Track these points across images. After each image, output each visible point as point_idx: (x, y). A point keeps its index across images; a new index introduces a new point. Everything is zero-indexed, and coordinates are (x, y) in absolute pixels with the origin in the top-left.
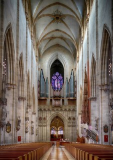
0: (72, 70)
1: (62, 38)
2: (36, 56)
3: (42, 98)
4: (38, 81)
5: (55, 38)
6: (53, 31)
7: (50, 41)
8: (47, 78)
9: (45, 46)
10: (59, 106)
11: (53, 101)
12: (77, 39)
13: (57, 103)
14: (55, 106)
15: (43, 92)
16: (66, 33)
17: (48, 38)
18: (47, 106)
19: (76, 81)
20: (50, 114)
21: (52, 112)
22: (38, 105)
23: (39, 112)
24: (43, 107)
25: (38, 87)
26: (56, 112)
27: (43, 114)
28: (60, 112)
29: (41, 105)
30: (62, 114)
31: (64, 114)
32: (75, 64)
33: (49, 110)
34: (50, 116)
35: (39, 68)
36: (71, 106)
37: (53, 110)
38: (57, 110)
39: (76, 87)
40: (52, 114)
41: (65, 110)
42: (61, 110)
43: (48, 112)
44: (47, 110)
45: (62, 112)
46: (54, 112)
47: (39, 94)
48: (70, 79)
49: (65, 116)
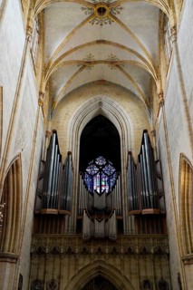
0: (145, 131)
2: (41, 94)
3: (49, 211)
4: (41, 161)
5: (96, 62)
6: (89, 44)
7: (81, 69)
8: (69, 153)
9: (69, 82)
10: (106, 239)
12: (154, 55)
15: (52, 193)
17: (78, 62)
18: (65, 238)
19: (157, 161)
20: (72, 267)
21: (81, 261)
22: (33, 236)
23: (36, 261)
24: (48, 241)
25: (40, 179)
26: (96, 259)
27: (49, 268)
28: (111, 262)
29: (44, 235)
30: (119, 268)
31: (124, 269)
32: (151, 123)
33: (70, 252)
34: (71, 276)
35: (47, 132)
36: (149, 239)
37: (85, 252)
38: (100, 252)
39: (161, 178)
40: (80, 268)
41: (130, 253)
42: (114, 253)
43: (66, 260)
44: (62, 251)
45: (118, 261)
46: (87, 262)
47: (40, 197)
48: (139, 156)
49: (131, 274)
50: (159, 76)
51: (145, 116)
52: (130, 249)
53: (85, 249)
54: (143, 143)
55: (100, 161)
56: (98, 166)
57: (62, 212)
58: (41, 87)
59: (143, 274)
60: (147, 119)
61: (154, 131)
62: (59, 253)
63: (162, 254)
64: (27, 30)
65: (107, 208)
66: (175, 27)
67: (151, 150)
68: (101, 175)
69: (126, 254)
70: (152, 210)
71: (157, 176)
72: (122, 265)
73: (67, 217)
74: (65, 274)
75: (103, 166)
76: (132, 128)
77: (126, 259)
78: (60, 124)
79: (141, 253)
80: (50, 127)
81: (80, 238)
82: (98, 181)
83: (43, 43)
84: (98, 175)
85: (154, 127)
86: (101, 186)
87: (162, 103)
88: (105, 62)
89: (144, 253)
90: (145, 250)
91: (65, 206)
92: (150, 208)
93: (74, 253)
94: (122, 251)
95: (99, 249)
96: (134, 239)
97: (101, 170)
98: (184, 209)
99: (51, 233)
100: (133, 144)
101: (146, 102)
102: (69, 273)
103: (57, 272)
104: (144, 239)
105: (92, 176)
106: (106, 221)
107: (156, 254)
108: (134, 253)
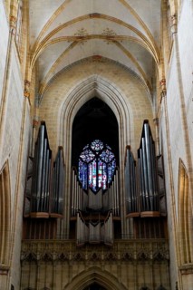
0: (146, 122)
1: (110, 38)
2: (26, 82)
3: (40, 215)
4: (29, 157)
5: (89, 37)
7: (72, 46)
8: (60, 148)
9: (58, 61)
10: (101, 245)
11: (80, 225)
13: (94, 231)
14: (88, 245)
15: (42, 195)
16: (120, 22)
17: (69, 39)
18: (58, 244)
19: (159, 157)
20: (65, 274)
21: (75, 268)
22: (22, 241)
23: (26, 268)
24: (39, 246)
25: (28, 178)
26: (91, 266)
27: (41, 276)
28: (107, 268)
29: (35, 241)
30: (116, 275)
31: (120, 276)
32: (154, 108)
33: (63, 259)
34: (65, 284)
35: (34, 121)
36: (148, 243)
37: (79, 259)
38: (95, 258)
39: (163, 176)
40: (74, 275)
41: (127, 258)
42: (111, 259)
43: (58, 267)
44: (54, 257)
45: (114, 267)
46: (82, 269)
47: (29, 199)
48: (139, 151)
49: (128, 281)
50: (161, 60)
51: (147, 100)
52: (127, 255)
53: (79, 255)
54: (143, 136)
55: (96, 146)
56: (94, 152)
57: (53, 215)
58: (26, 74)
59: (141, 281)
60: (149, 104)
61: (157, 119)
62: (51, 260)
63: (162, 259)
64: (11, 20)
65: (103, 208)
66: (175, 16)
67: (152, 143)
68: (97, 162)
69: (123, 260)
70: (151, 213)
71: (158, 173)
72: (119, 271)
73: (59, 220)
74: (58, 281)
75: (100, 152)
76: (132, 115)
77: (123, 265)
78: (49, 111)
79: (139, 259)
80: (37, 115)
81: (74, 244)
82: (94, 169)
83: (28, 22)
84: (94, 163)
85: (157, 115)
86: (97, 175)
87: (164, 93)
88: (100, 37)
89: (143, 258)
90: (143, 255)
91: (57, 208)
92: (150, 210)
93: (67, 260)
94: (119, 257)
95: (95, 255)
96: (132, 243)
97: (97, 157)
98: (183, 216)
99: (42, 238)
100: (133, 134)
101: (148, 84)
102: (62, 281)
103: (49, 280)
104: (143, 244)
105: (87, 164)
106: (102, 225)
107: (155, 259)
108: (132, 259)
